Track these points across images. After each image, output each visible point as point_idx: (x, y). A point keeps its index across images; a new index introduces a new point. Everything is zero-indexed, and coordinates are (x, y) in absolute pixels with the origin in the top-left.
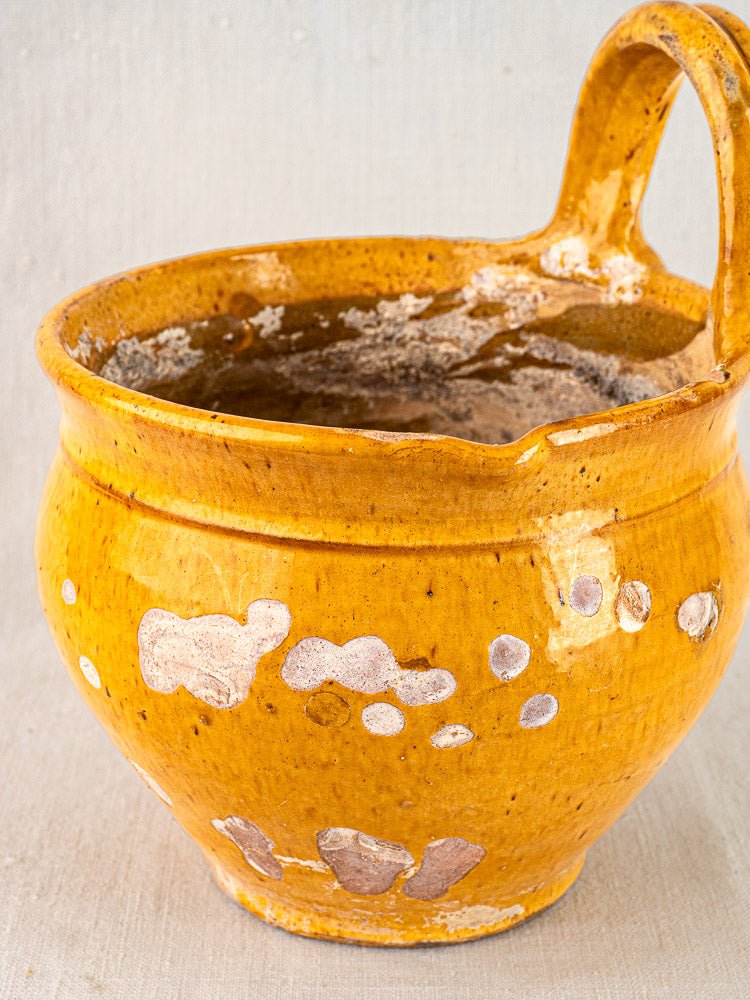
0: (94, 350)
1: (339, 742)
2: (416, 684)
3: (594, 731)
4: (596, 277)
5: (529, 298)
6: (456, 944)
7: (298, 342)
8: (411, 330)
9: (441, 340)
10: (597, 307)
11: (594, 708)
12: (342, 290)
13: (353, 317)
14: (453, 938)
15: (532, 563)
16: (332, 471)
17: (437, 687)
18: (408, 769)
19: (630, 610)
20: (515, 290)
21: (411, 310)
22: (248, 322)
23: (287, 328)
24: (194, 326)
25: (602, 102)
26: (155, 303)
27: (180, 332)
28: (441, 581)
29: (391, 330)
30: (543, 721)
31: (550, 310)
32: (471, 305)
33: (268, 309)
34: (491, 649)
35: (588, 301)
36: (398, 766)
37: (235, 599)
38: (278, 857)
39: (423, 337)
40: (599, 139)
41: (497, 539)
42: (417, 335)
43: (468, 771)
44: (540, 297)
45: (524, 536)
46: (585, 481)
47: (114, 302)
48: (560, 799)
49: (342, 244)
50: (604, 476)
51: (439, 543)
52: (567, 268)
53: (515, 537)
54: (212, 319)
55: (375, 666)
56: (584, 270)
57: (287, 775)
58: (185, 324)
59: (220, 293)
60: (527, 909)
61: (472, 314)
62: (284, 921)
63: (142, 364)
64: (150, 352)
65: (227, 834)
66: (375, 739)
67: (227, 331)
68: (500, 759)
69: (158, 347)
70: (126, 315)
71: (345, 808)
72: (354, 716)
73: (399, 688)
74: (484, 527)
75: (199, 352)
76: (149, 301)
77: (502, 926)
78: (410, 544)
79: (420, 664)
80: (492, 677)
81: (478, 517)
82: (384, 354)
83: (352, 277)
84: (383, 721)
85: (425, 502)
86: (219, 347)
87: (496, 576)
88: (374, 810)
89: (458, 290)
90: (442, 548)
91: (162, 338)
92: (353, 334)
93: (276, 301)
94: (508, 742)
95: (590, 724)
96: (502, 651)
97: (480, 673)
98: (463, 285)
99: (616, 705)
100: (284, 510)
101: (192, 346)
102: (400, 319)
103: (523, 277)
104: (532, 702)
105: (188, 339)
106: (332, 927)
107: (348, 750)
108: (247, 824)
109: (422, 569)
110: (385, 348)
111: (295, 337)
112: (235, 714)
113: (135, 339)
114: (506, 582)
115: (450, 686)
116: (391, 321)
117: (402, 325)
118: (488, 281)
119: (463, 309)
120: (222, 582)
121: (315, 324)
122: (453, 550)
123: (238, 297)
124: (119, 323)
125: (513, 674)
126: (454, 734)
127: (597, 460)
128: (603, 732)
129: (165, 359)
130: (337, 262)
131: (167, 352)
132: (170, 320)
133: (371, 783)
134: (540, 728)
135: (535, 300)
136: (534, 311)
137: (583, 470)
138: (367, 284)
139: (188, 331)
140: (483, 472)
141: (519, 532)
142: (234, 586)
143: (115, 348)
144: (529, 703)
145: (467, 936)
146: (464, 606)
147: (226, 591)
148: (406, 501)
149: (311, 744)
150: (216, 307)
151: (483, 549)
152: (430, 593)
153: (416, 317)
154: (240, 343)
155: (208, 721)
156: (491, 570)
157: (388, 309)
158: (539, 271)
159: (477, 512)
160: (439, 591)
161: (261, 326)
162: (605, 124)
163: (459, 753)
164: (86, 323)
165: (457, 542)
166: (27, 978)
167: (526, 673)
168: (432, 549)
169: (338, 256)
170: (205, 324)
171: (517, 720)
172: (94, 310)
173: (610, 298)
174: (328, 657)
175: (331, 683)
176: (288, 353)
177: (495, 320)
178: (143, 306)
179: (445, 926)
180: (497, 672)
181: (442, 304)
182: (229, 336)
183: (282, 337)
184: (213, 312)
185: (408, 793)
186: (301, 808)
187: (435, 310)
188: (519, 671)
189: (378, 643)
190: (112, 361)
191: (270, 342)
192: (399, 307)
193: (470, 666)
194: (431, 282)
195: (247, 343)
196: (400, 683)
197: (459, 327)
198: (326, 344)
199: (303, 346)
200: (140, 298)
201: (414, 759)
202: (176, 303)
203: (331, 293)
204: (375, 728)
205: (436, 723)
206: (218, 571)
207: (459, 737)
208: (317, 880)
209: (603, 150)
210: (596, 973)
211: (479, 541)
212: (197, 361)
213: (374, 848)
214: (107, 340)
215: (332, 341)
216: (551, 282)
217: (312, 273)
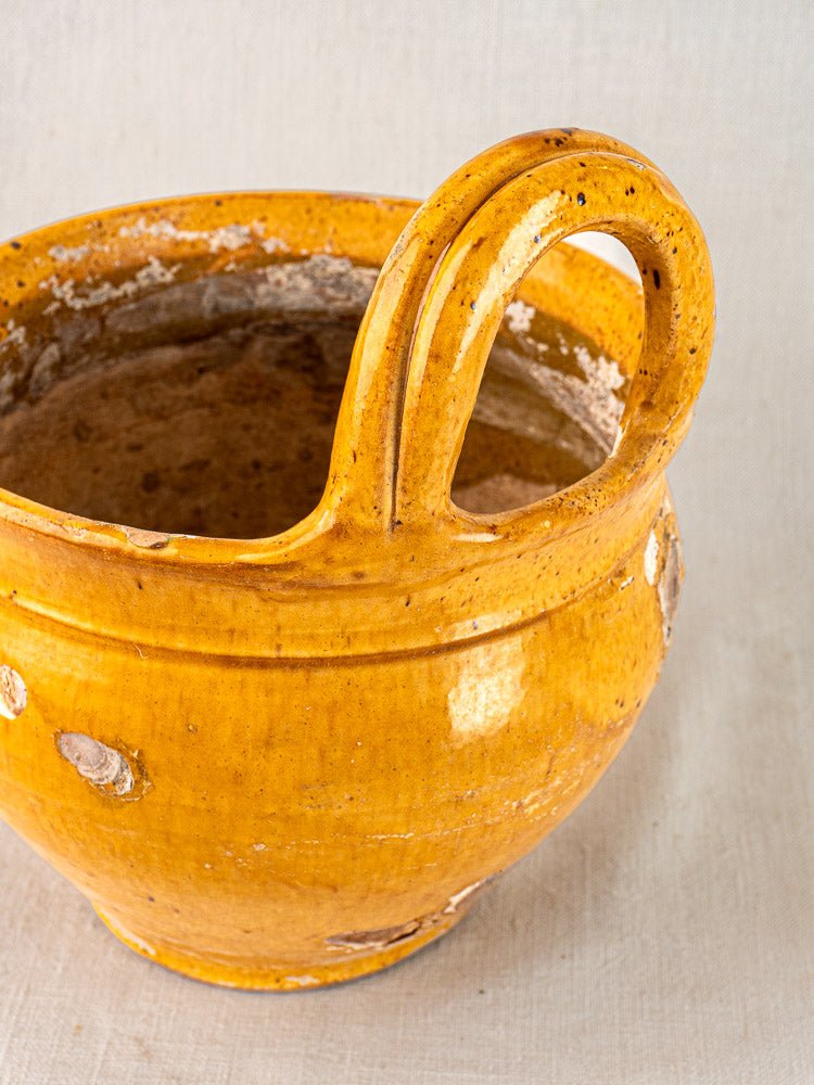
13: (583, 357)
21: (613, 382)
23: (534, 333)
33: (522, 305)
83: (593, 316)
92: (581, 375)
111: (541, 347)
116: (603, 383)
121: (557, 345)
153: (614, 392)
157: (603, 368)
161: (512, 319)
166: (74, 1035)
169: (595, 288)
183: (530, 340)
191: (518, 339)
192: (609, 371)
210: (672, 1068)
217: (569, 292)
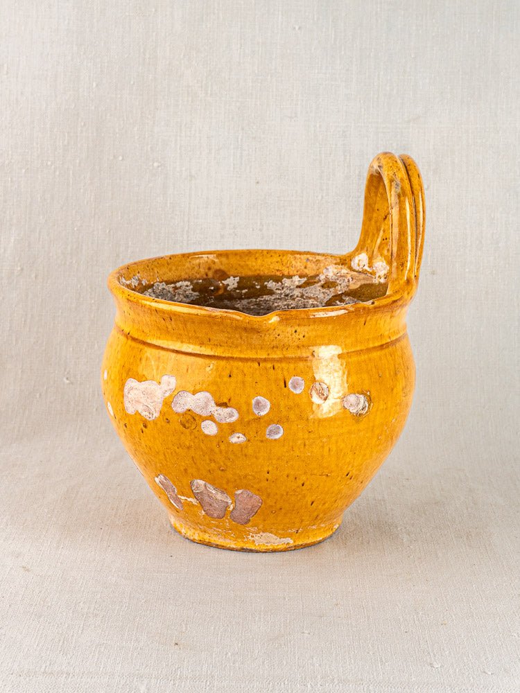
0: (140, 284)
1: (193, 437)
2: (222, 413)
3: (303, 446)
4: (371, 271)
5: (346, 280)
6: (260, 552)
7: (245, 294)
8: (297, 292)
9: (310, 298)
10: (371, 285)
11: (300, 434)
12: (267, 272)
13: (271, 285)
14: (257, 548)
15: (274, 368)
16: (193, 322)
17: (231, 415)
18: (221, 452)
19: (318, 394)
20: (341, 276)
21: (297, 283)
22: (221, 283)
23: (240, 287)
24: (195, 281)
25: (372, 194)
26: (177, 270)
27: (189, 283)
28: (235, 371)
29: (288, 292)
30: (277, 437)
31: (354, 286)
32: (322, 282)
33: (232, 278)
34: (253, 402)
35: (368, 282)
36: (217, 450)
37: (157, 374)
38: (179, 496)
39: (302, 296)
40: (373, 210)
41: (259, 356)
42: (300, 295)
43: (246, 456)
44: (351, 280)
45: (270, 357)
46: (297, 337)
47: (156, 266)
48: (291, 478)
49: (268, 252)
50: (306, 335)
51: (235, 356)
52: (361, 267)
53: (267, 357)
54: (204, 280)
55: (206, 404)
56: (366, 268)
57: (175, 452)
58: (191, 281)
59: (209, 269)
60: (295, 542)
61: (323, 286)
62: (188, 534)
63: (167, 294)
64: (171, 290)
65: (160, 485)
66: (207, 436)
67: (211, 285)
68: (259, 452)
69: (176, 288)
70: (161, 272)
71: (198, 469)
72: (198, 425)
73: (216, 415)
74: (254, 351)
75: (197, 293)
76: (174, 268)
77: (281, 547)
78: (224, 356)
79: (224, 405)
80: (254, 414)
81: (251, 347)
82: (285, 303)
83: (271, 267)
84: (210, 429)
85: (229, 338)
86: (207, 292)
87: (258, 372)
88: (209, 471)
89: (318, 275)
90: (236, 358)
91: (178, 285)
92: (271, 293)
93: (236, 274)
94: (261, 444)
95: (299, 442)
96: (258, 403)
97: (249, 412)
98: (320, 273)
99: (312, 436)
100: (178, 338)
101: (193, 290)
102: (292, 287)
103: (345, 271)
104: (272, 427)
105: (192, 287)
106: (206, 537)
107: (196, 441)
108: (165, 479)
109: (228, 367)
110: (286, 300)
111: (244, 291)
112: (155, 422)
113: (164, 283)
114: (261, 375)
115: (236, 416)
116: (288, 288)
117: (293, 290)
118: (331, 272)
119: (319, 284)
120: (154, 367)
121: (253, 286)
122: (241, 359)
123: (217, 271)
124: (157, 275)
125: (262, 413)
126: (239, 437)
127: (302, 328)
128: (307, 447)
129: (179, 294)
130: (266, 260)
131: (180, 291)
132: (183, 277)
133: (207, 457)
134: (275, 440)
135: (349, 281)
136: (348, 286)
137: (296, 332)
138: (278, 270)
139: (192, 283)
140: (249, 326)
141: (268, 354)
142: (158, 369)
143: (153, 285)
144: (270, 427)
145: (263, 548)
146: (243, 382)
147: (155, 371)
148: (222, 337)
149: (183, 437)
150: (207, 275)
151: (253, 360)
152: (230, 376)
153: (299, 287)
154: (217, 292)
155: (145, 427)
156: (256, 369)
157: (287, 282)
158: (351, 268)
159: (251, 344)
160: (233, 375)
161: (228, 285)
162: (375, 204)
163: (240, 446)
164: (139, 272)
165: (242, 356)
167: (268, 414)
168: (232, 358)
169: (267, 258)
170: (201, 281)
171: (265, 434)
172: (144, 268)
173: (376, 281)
174: (189, 399)
175: (189, 410)
176: (241, 298)
177: (332, 290)
178: (170, 270)
179: (254, 541)
180: (256, 412)
181: (310, 281)
182: (212, 288)
183: (238, 291)
184: (205, 276)
185: (222, 464)
186: (182, 469)
187: (307, 284)
188: (265, 413)
189: (208, 395)
190: (150, 290)
191: (232, 292)
192: (292, 281)
193: (244, 408)
194: (307, 271)
195: (221, 292)
196: (216, 412)
197: (318, 292)
198: (259, 296)
199: (248, 296)
200: (169, 267)
201: (223, 447)
202: (187, 271)
203: (262, 273)
204: (207, 432)
205: (230, 431)
206: (153, 363)
207: (240, 439)
208: (196, 509)
209: (375, 215)
211: (251, 357)
212: (195, 297)
213: (214, 492)
214: (149, 281)
215: (261, 295)
216: (355, 273)
217: (254, 264)
